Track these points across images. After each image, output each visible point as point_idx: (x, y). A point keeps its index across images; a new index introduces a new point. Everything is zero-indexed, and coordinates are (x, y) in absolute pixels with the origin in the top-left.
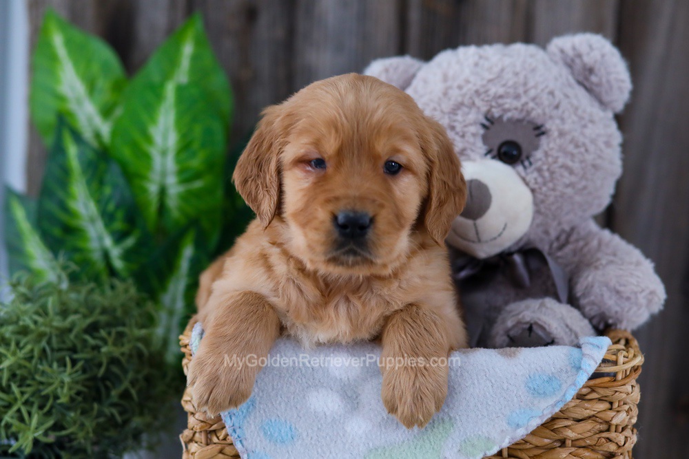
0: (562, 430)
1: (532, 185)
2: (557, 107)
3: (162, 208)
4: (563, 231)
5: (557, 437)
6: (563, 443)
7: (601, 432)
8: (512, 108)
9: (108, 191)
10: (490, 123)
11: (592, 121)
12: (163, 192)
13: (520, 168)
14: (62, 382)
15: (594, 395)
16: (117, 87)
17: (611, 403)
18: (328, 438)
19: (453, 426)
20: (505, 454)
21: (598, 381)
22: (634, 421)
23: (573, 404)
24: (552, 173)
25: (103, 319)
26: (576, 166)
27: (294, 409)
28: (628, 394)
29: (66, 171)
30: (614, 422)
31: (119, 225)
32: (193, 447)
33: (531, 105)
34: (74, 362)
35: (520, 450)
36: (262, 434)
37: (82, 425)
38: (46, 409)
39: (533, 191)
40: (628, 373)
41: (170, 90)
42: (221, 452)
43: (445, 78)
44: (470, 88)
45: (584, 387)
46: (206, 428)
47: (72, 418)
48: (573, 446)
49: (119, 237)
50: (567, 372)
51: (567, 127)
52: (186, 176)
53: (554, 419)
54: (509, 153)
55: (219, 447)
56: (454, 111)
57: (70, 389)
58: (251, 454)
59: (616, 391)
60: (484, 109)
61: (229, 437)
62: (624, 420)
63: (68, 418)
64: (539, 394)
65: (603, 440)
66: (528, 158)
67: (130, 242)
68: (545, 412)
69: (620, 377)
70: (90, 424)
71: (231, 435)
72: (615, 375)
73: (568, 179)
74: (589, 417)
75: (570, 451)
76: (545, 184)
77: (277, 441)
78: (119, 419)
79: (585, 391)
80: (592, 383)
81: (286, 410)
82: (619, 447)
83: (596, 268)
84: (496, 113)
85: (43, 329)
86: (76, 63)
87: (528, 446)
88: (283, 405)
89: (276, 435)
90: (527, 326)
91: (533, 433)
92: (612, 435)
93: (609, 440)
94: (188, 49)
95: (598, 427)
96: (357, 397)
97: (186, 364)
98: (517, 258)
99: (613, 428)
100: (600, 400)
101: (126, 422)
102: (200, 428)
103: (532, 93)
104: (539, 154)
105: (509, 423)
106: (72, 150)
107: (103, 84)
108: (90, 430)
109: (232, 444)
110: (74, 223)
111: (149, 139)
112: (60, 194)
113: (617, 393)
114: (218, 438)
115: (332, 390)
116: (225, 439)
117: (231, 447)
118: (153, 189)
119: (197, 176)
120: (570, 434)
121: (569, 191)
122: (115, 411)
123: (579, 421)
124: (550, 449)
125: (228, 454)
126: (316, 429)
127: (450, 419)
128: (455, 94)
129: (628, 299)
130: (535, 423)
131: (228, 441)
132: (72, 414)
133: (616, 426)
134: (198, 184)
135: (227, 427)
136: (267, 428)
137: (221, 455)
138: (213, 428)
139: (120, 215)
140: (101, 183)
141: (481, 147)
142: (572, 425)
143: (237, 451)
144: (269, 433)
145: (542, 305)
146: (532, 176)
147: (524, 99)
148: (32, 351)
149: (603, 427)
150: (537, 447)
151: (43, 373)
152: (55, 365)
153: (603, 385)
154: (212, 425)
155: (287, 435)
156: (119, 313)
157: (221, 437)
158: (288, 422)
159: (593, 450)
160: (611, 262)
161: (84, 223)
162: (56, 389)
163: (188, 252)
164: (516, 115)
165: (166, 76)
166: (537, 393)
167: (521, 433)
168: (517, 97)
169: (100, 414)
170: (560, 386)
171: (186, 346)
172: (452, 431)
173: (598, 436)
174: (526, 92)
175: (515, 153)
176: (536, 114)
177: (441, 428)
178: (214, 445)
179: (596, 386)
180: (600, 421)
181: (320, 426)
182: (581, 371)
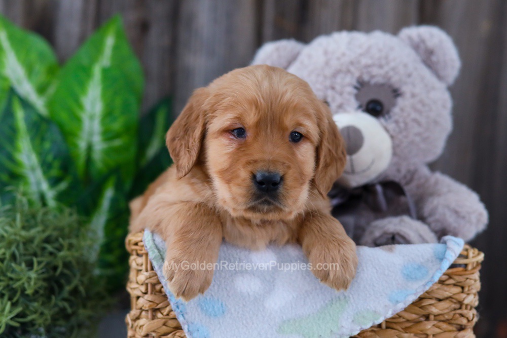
0: (428, 307)
1: (392, 132)
2: (409, 75)
3: (89, 160)
4: (409, 171)
5: (424, 312)
6: (427, 318)
7: (455, 309)
8: (378, 75)
9: (47, 145)
10: (361, 85)
11: (433, 88)
12: (90, 148)
13: (382, 120)
14: (29, 278)
15: (451, 281)
16: (51, 71)
17: (463, 288)
18: (251, 312)
19: (347, 303)
20: (384, 326)
21: (454, 270)
22: (476, 304)
23: (436, 287)
24: (406, 124)
25: (55, 234)
26: (423, 120)
27: (224, 290)
28: (475, 281)
29: (14, 130)
30: (466, 302)
31: (55, 172)
32: (142, 322)
33: (391, 73)
34: (39, 263)
35: (395, 323)
36: (199, 310)
37: (42, 314)
38: (15, 299)
39: (392, 137)
40: (475, 265)
41: (97, 71)
42: (164, 324)
43: (326, 53)
44: (346, 59)
45: (445, 274)
46: (154, 306)
47: (34, 307)
48: (435, 320)
49: (54, 182)
50: (432, 262)
51: (417, 90)
52: (108, 136)
53: (421, 299)
54: (375, 109)
55: (163, 321)
56: (335, 75)
57: (35, 284)
58: (190, 325)
59: (467, 279)
60: (357, 74)
61: (172, 313)
62: (472, 302)
63: (31, 308)
64: (412, 278)
65: (458, 316)
66: (388, 112)
67: (63, 186)
68: (418, 290)
69: (470, 267)
70: (48, 313)
71: (175, 311)
72: (466, 265)
73: (416, 129)
74: (447, 298)
75: (433, 324)
76: (400, 132)
77: (211, 315)
78: (69, 311)
79: (445, 277)
80: (451, 271)
81: (218, 291)
82: (469, 321)
83: (439, 195)
84: (366, 78)
85: (13, 237)
86: (18, 52)
87: (401, 320)
88: (216, 287)
89: (210, 310)
90: (390, 236)
91: (406, 310)
92: (464, 311)
93: (462, 315)
94: (110, 41)
95: (454, 306)
96: (273, 281)
97: (134, 260)
98: (379, 189)
99: (464, 307)
100: (455, 285)
101: (74, 313)
102: (149, 307)
103: (392, 64)
104: (396, 110)
105: (390, 300)
106: (20, 114)
107: (40, 68)
108: (49, 317)
109: (175, 319)
110: (18, 170)
111: (80, 106)
112: (8, 147)
113: (468, 280)
114: (162, 314)
115: (254, 275)
116: (168, 315)
117: (173, 321)
118: (82, 145)
119: (117, 136)
120: (434, 310)
121: (417, 139)
122: (66, 305)
123: (440, 300)
124: (417, 322)
125: (170, 325)
126: (241, 305)
127: (345, 297)
128: (335, 64)
129: (464, 218)
130: (412, 298)
131: (171, 316)
132: (36, 304)
133: (467, 305)
134: (117, 143)
135: (172, 304)
136: (203, 305)
137: (164, 327)
138: (159, 306)
139: (57, 164)
140: (43, 139)
141: (354, 103)
142: (435, 303)
143: (178, 323)
144: (205, 309)
145: (402, 221)
146: (391, 126)
147: (386, 69)
148: (4, 254)
149: (457, 306)
150: (408, 321)
151: (13, 271)
152: (23, 265)
153: (458, 273)
154: (158, 304)
155: (219, 310)
156: (67, 231)
157: (165, 313)
158: (220, 300)
159: (450, 324)
160: (449, 191)
161: (26, 171)
162: (23, 284)
163: (109, 193)
164: (379, 80)
165: (93, 60)
166: (409, 277)
167: (401, 306)
168: (381, 67)
169: (56, 305)
170: (427, 272)
171: (136, 244)
172: (347, 306)
173: (454, 312)
174: (388, 63)
175: (378, 108)
176: (395, 80)
177: (338, 304)
178: (159, 320)
179: (453, 273)
180: (455, 301)
181: (244, 303)
182: (445, 260)
